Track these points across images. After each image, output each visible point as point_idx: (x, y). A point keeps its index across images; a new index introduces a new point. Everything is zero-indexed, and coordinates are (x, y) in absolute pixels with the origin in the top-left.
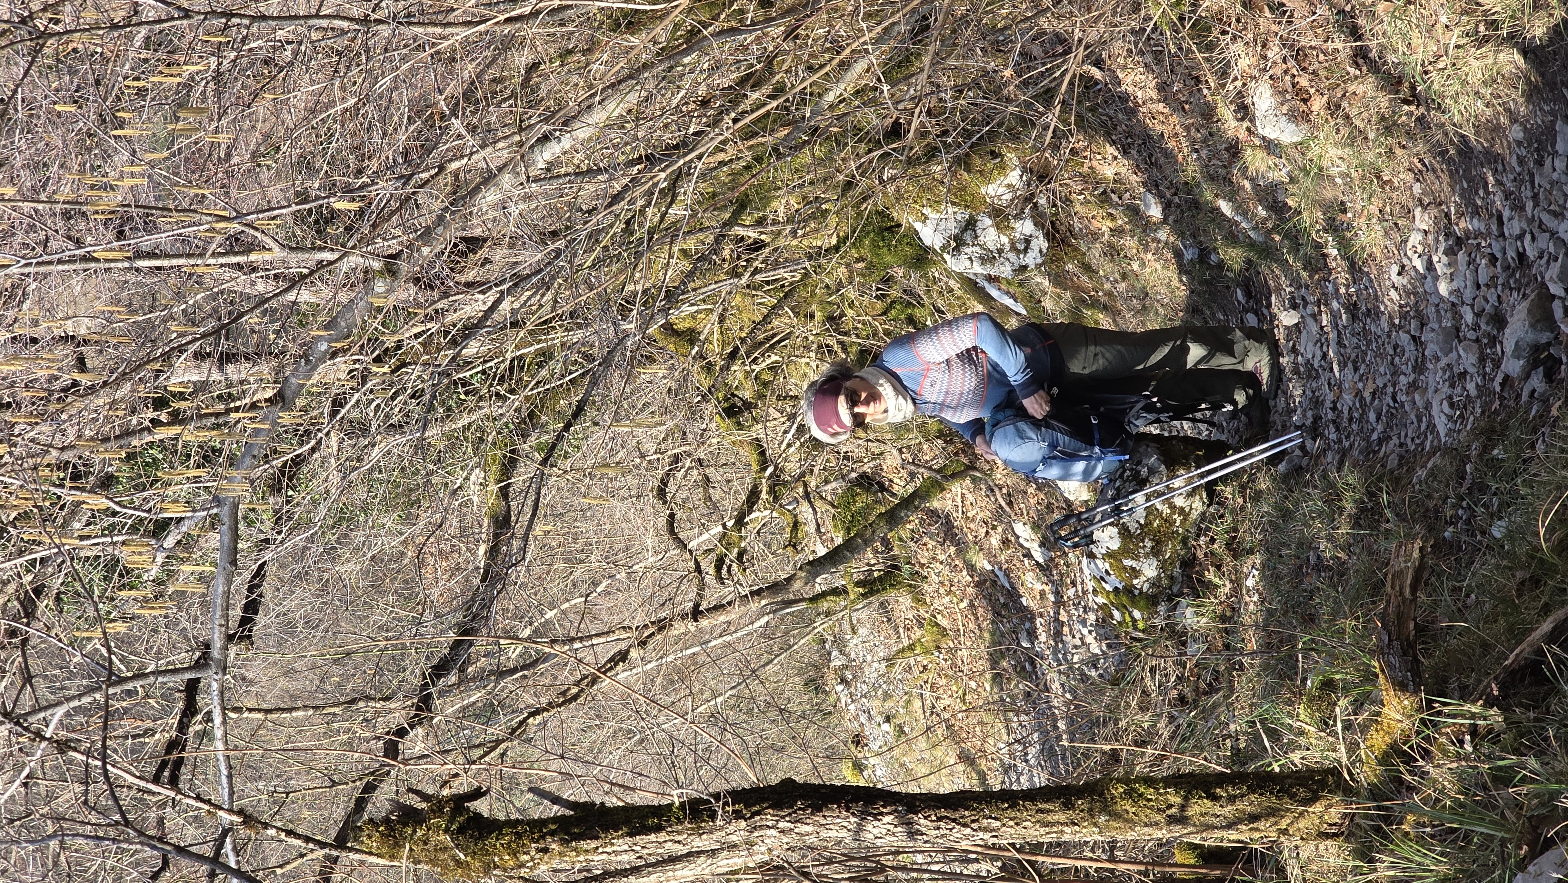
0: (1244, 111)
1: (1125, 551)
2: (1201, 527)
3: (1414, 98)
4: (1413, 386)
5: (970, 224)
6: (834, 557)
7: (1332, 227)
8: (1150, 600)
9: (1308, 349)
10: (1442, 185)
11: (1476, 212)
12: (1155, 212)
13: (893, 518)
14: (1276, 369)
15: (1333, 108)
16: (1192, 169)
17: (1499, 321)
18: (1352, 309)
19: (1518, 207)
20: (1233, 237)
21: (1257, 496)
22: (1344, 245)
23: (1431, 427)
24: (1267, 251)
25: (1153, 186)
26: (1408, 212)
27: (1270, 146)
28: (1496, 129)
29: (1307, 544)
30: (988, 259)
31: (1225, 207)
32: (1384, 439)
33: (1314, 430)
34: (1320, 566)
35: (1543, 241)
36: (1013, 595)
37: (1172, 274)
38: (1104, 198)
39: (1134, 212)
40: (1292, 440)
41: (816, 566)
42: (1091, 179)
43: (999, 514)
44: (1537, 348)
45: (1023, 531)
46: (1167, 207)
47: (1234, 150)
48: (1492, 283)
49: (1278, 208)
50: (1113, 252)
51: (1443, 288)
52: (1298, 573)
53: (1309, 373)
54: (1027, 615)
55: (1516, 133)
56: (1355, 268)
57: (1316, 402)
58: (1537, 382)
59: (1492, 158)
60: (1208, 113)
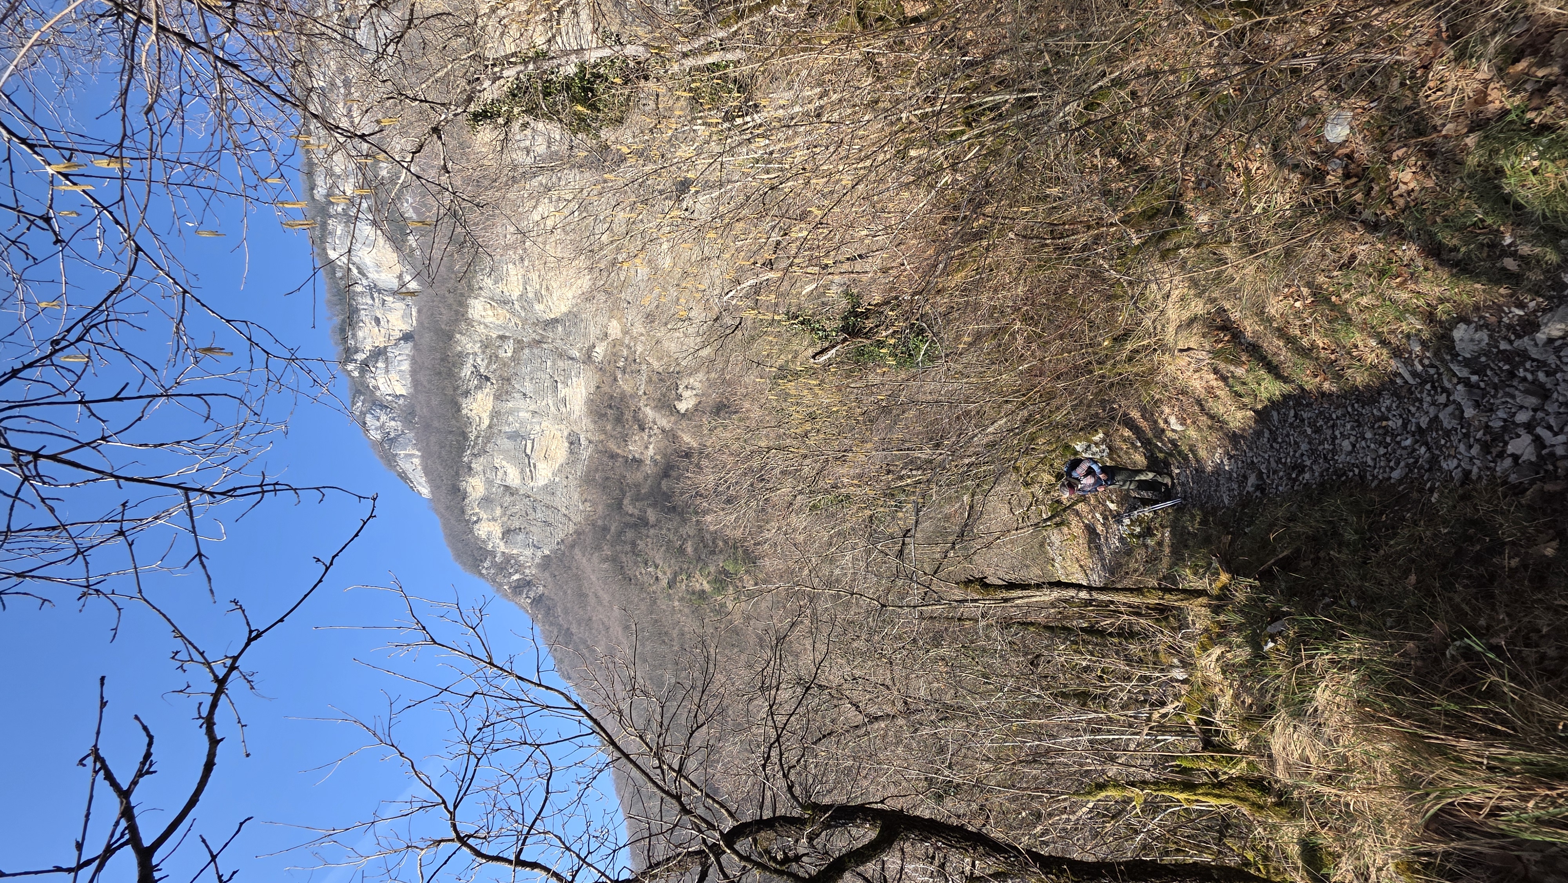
0: (1166, 421)
1: (1131, 525)
2: (1152, 519)
3: (1219, 421)
4: (1216, 491)
5: (1089, 446)
6: (1049, 519)
7: (1190, 450)
8: (1138, 537)
9: (1182, 479)
10: (1226, 443)
11: (1237, 450)
12: (1139, 444)
13: (1064, 510)
14: (1173, 483)
15: (1194, 423)
16: (1150, 435)
17: (1245, 477)
18: (1196, 470)
19: (1251, 449)
20: (1161, 450)
21: (1168, 514)
22: (1195, 455)
23: (1223, 501)
24: (1171, 455)
25: (1139, 438)
26: (1215, 448)
27: (1173, 430)
28: (1244, 430)
29: (1184, 527)
30: (1093, 454)
31: (1159, 444)
32: (1207, 502)
33: (1185, 499)
34: (1189, 533)
35: (1260, 458)
36: (1095, 530)
37: (1143, 459)
38: (1125, 441)
39: (1132, 444)
40: (1178, 501)
41: (1045, 520)
42: (1122, 436)
43: (1091, 511)
44: (1258, 485)
45: (1098, 515)
46: (1142, 443)
47: (1163, 431)
48: (1242, 468)
49: (1175, 445)
50: (1126, 453)
51: (1227, 468)
52: (1182, 535)
53: (1183, 484)
54: (1098, 535)
55: (1251, 431)
56: (1197, 461)
57: (1185, 492)
58: (1258, 494)
59: (1242, 437)
60: (1156, 422)
